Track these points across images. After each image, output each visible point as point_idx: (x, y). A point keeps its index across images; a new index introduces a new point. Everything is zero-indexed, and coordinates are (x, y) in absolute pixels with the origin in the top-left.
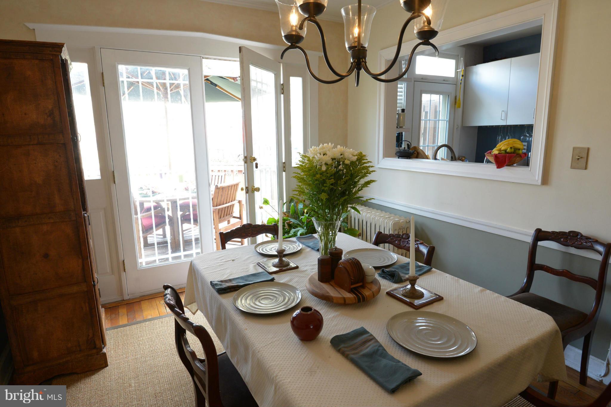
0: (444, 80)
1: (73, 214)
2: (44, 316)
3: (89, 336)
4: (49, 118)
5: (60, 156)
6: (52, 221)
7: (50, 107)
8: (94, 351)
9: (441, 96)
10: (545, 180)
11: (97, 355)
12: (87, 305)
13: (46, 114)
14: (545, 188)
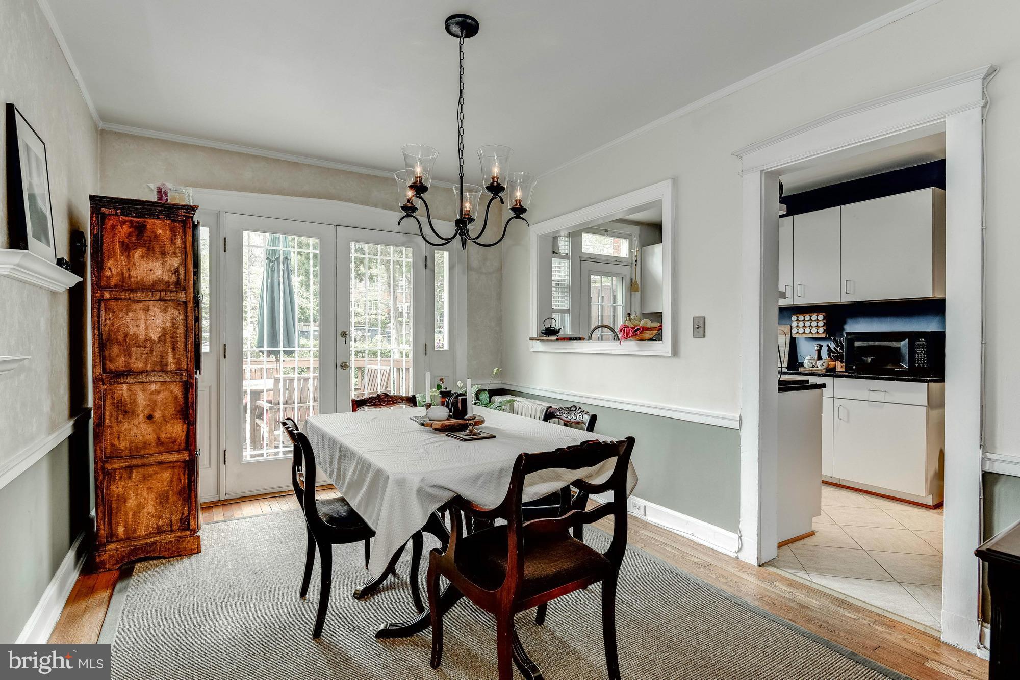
0: (617, 261)
1: (184, 374)
2: (137, 485)
3: (183, 514)
4: (174, 276)
5: (179, 313)
6: (162, 380)
7: (176, 265)
8: (187, 533)
9: (615, 279)
10: (675, 352)
11: (190, 537)
12: (186, 477)
13: (171, 271)
14: (675, 360)
